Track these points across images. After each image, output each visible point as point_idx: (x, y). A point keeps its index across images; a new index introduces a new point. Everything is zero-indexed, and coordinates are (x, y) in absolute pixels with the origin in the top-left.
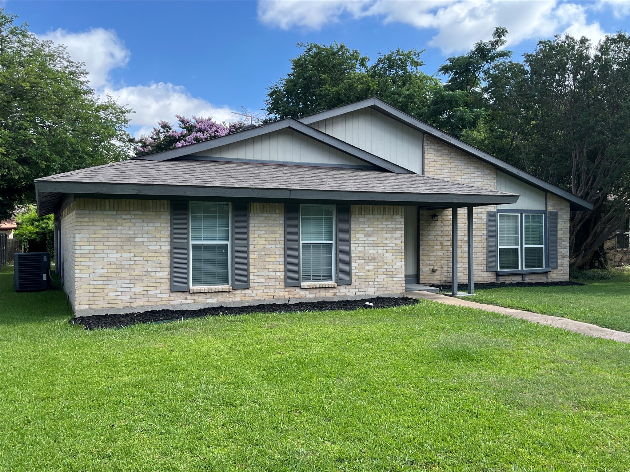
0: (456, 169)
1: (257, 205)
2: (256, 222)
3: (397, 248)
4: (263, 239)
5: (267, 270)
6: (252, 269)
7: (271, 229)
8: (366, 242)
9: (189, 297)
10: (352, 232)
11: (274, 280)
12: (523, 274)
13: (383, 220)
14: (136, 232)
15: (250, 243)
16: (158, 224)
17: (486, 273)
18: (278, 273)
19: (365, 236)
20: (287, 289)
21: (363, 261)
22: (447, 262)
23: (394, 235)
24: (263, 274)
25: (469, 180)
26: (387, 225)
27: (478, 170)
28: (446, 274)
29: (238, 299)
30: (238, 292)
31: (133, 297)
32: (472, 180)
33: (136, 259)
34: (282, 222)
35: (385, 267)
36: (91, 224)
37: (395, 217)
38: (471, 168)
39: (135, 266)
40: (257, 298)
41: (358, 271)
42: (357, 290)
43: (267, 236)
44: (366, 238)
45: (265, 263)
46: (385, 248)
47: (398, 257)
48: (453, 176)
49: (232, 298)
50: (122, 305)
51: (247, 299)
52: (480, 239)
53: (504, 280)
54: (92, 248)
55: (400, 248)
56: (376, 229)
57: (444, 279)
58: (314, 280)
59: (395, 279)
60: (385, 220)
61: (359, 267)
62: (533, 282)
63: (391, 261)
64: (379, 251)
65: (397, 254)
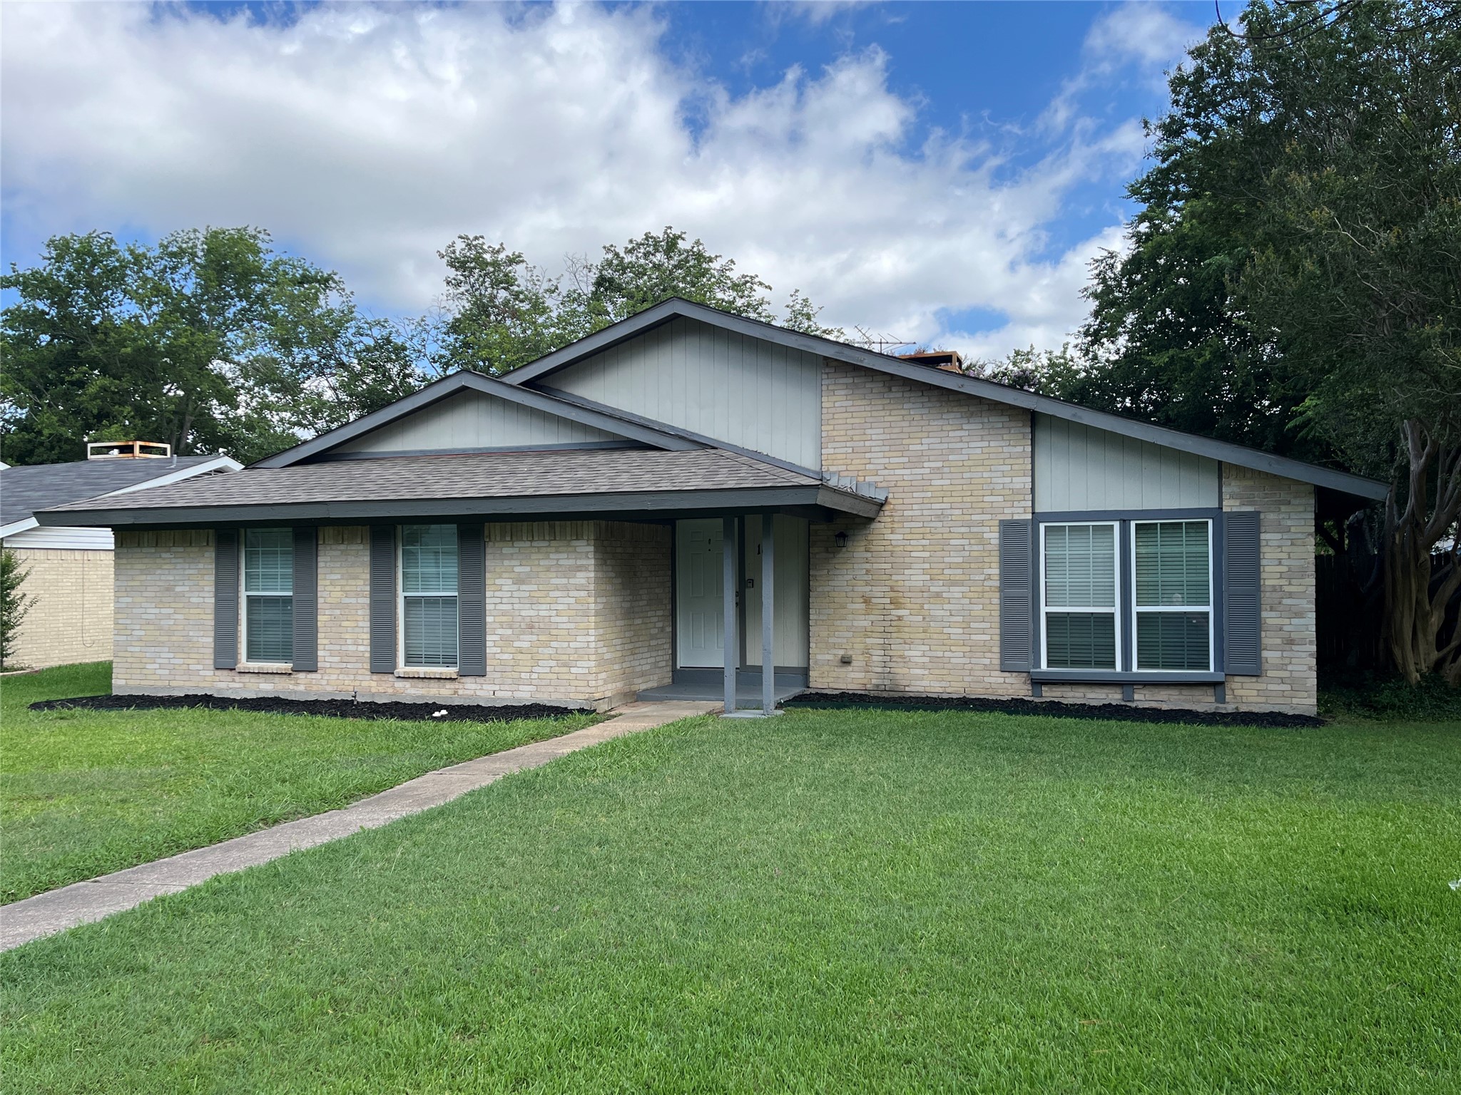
0: (907, 424)
1: (330, 531)
2: (329, 559)
3: (579, 607)
4: (338, 588)
5: (342, 642)
6: (322, 640)
7: (351, 570)
8: (515, 594)
9: (237, 678)
10: (488, 575)
11: (354, 660)
12: (1126, 684)
13: (549, 549)
14: (177, 578)
15: (319, 594)
16: (201, 566)
17: (998, 673)
18: (361, 648)
19: (514, 583)
20: (375, 677)
21: (509, 632)
22: (881, 641)
23: (572, 581)
24: (338, 647)
25: (945, 446)
26: (558, 560)
27: (971, 420)
28: (880, 670)
29: (301, 688)
30: (302, 675)
31: (173, 672)
32: (951, 446)
33: (177, 616)
34: (367, 559)
35: (554, 644)
36: (129, 567)
37: (575, 543)
38: (952, 415)
39: (175, 627)
40: (329, 689)
41: (498, 650)
42: (497, 688)
43: (343, 582)
44: (515, 587)
45: (341, 630)
46: (553, 607)
47: (582, 625)
48: (898, 442)
49: (294, 685)
50: (159, 683)
51: (315, 688)
52: (980, 589)
53: (1059, 694)
54: (129, 600)
55: (585, 607)
56: (535, 569)
57: (874, 681)
58: (429, 663)
59: (573, 670)
60: (553, 550)
61: (501, 643)
62: (1165, 707)
63: (565, 632)
64: (542, 613)
65: (578, 619)
